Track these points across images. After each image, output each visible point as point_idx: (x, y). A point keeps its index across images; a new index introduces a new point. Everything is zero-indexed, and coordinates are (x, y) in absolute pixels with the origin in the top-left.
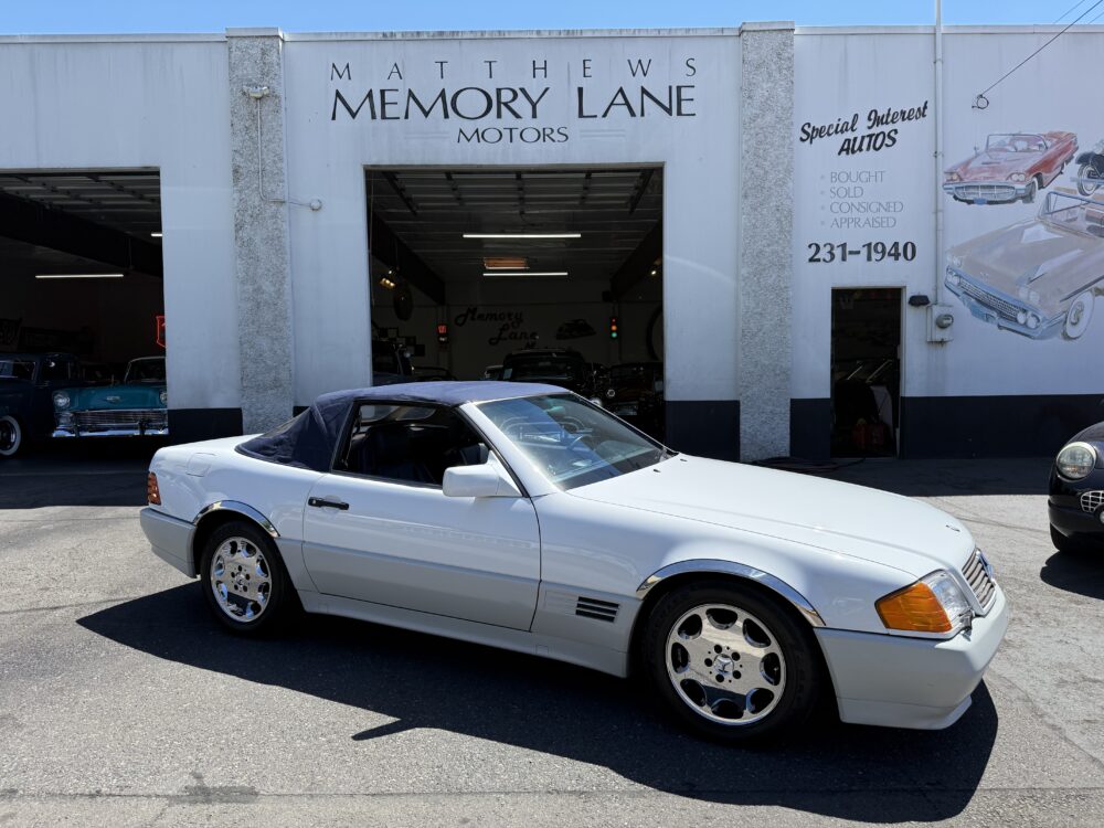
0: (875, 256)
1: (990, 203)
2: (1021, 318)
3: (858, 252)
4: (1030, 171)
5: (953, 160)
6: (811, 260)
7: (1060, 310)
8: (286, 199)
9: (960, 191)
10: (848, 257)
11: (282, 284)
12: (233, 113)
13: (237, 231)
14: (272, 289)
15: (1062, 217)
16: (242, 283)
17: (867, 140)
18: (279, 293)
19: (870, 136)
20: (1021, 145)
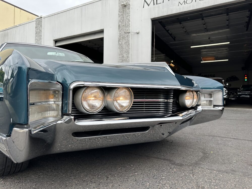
8: (131, 31)
11: (128, 55)
12: (119, 11)
13: (119, 42)
14: (126, 56)
16: (120, 55)
18: (128, 57)
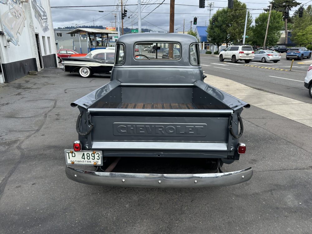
1: (3, 3)
2: (13, 39)
15: (11, 11)
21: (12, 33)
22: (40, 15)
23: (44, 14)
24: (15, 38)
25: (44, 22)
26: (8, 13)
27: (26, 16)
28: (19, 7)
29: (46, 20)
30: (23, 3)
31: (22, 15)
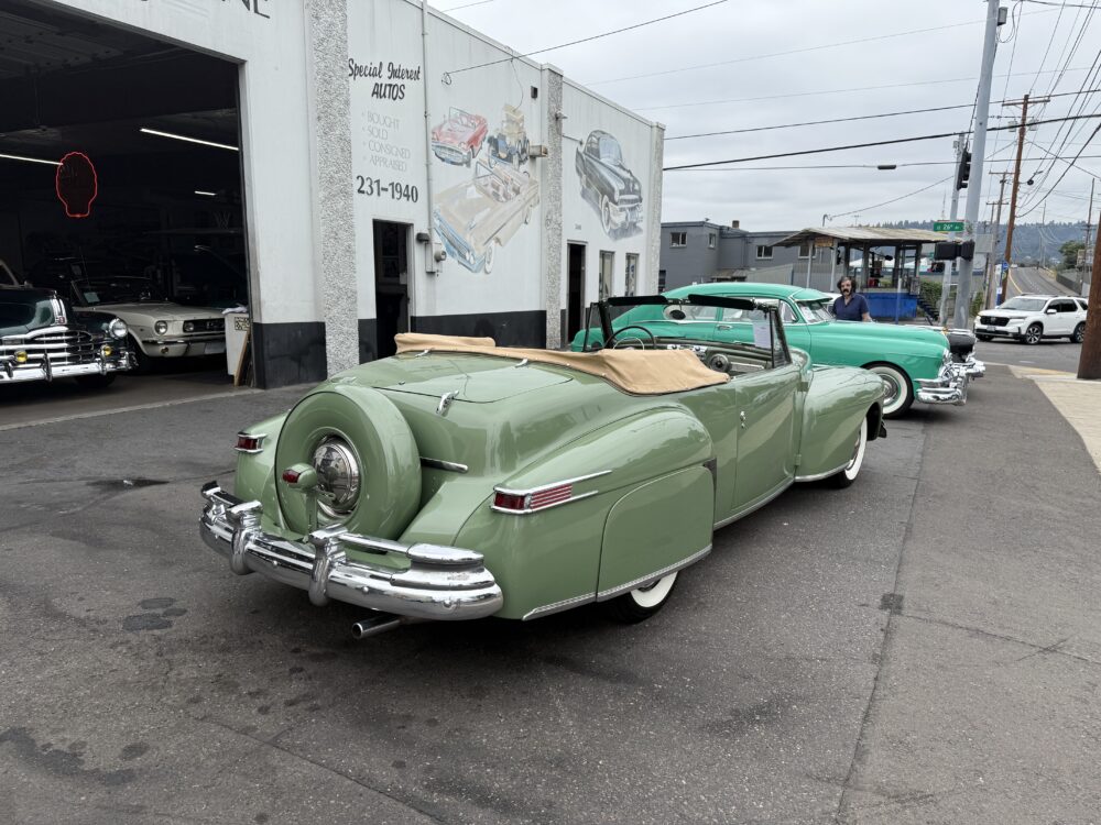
0: (397, 195)
1: (453, 163)
2: (467, 255)
3: (386, 190)
4: (469, 143)
5: (434, 123)
6: (360, 191)
7: (482, 252)
9: (438, 150)
10: (382, 193)
15: (482, 181)
17: (388, 88)
19: (390, 85)
20: (465, 120)
21: (469, 239)
22: (607, 191)
23: (627, 186)
24: (479, 251)
25: (622, 210)
26: (470, 186)
27: (539, 194)
28: (518, 170)
29: (630, 206)
30: (538, 159)
31: (523, 193)
